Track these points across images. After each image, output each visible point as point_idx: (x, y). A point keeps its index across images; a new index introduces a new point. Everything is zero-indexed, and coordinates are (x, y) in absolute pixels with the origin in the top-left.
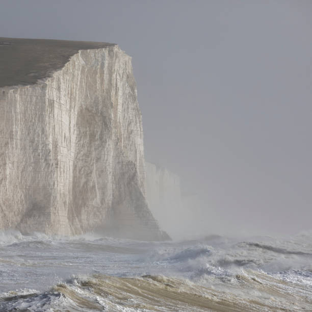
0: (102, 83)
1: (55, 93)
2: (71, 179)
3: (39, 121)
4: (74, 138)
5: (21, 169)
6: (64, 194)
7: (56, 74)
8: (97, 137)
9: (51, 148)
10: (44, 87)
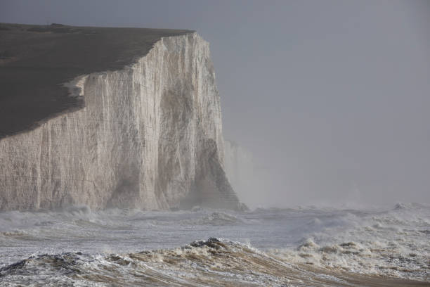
0: (183, 68)
1: (140, 78)
2: (157, 157)
3: (127, 103)
4: (158, 119)
5: (111, 148)
6: (151, 170)
7: (142, 60)
8: (180, 117)
9: (138, 128)
10: (131, 73)
